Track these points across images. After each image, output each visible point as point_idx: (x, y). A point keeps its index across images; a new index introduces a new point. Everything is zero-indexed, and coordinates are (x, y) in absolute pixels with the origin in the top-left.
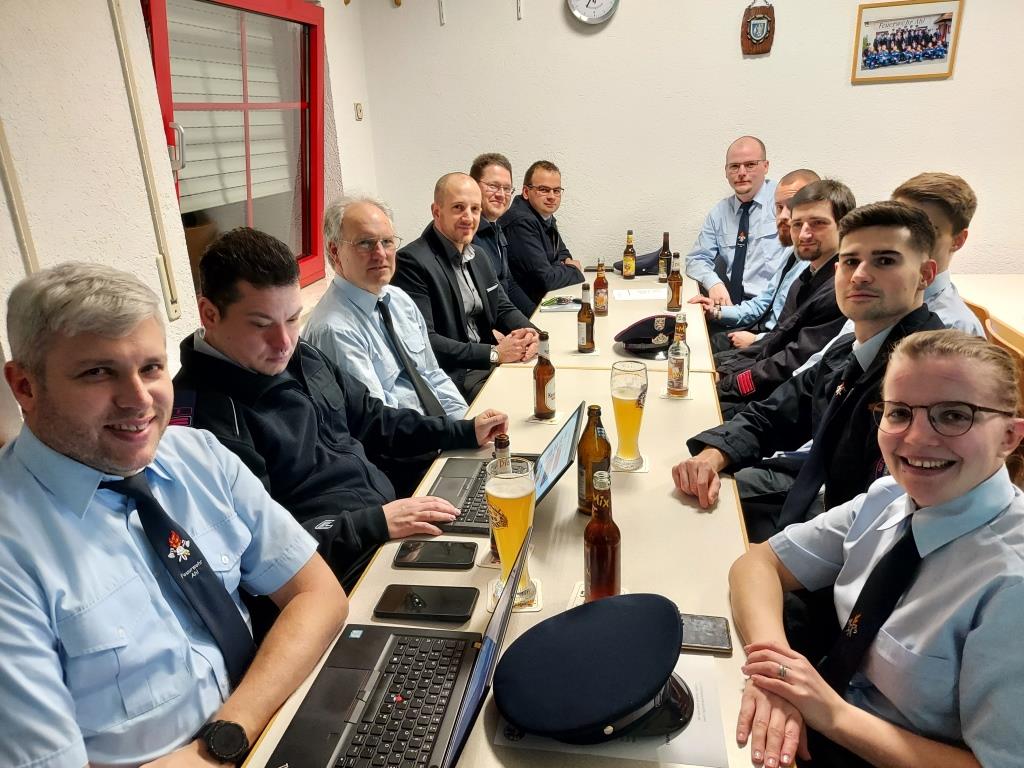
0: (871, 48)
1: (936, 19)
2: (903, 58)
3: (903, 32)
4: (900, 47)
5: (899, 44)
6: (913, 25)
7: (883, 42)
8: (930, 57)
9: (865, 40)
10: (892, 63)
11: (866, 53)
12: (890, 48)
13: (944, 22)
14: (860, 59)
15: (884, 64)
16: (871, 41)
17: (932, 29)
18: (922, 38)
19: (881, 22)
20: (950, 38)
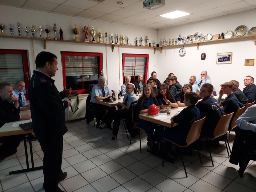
0: (219, 59)
2: (224, 61)
4: (223, 59)
5: (223, 58)
6: (225, 56)
7: (221, 58)
8: (228, 61)
9: (218, 58)
10: (222, 61)
13: (229, 56)
14: (218, 61)
15: (221, 61)
17: (228, 57)
18: (226, 58)
19: (220, 56)
20: (231, 58)
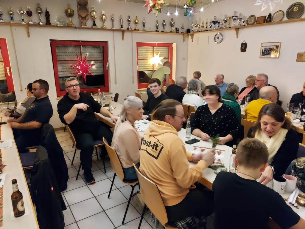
1: (275, 46)
3: (269, 49)
5: (269, 51)
6: (271, 47)
7: (266, 50)
10: (267, 55)
11: (262, 52)
12: (267, 52)
16: (263, 50)
19: (265, 46)
